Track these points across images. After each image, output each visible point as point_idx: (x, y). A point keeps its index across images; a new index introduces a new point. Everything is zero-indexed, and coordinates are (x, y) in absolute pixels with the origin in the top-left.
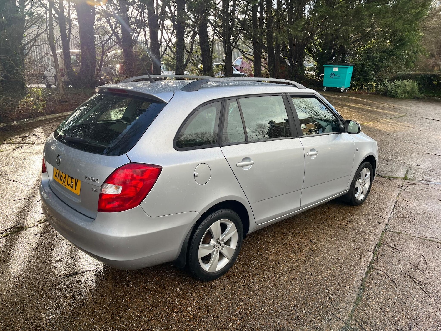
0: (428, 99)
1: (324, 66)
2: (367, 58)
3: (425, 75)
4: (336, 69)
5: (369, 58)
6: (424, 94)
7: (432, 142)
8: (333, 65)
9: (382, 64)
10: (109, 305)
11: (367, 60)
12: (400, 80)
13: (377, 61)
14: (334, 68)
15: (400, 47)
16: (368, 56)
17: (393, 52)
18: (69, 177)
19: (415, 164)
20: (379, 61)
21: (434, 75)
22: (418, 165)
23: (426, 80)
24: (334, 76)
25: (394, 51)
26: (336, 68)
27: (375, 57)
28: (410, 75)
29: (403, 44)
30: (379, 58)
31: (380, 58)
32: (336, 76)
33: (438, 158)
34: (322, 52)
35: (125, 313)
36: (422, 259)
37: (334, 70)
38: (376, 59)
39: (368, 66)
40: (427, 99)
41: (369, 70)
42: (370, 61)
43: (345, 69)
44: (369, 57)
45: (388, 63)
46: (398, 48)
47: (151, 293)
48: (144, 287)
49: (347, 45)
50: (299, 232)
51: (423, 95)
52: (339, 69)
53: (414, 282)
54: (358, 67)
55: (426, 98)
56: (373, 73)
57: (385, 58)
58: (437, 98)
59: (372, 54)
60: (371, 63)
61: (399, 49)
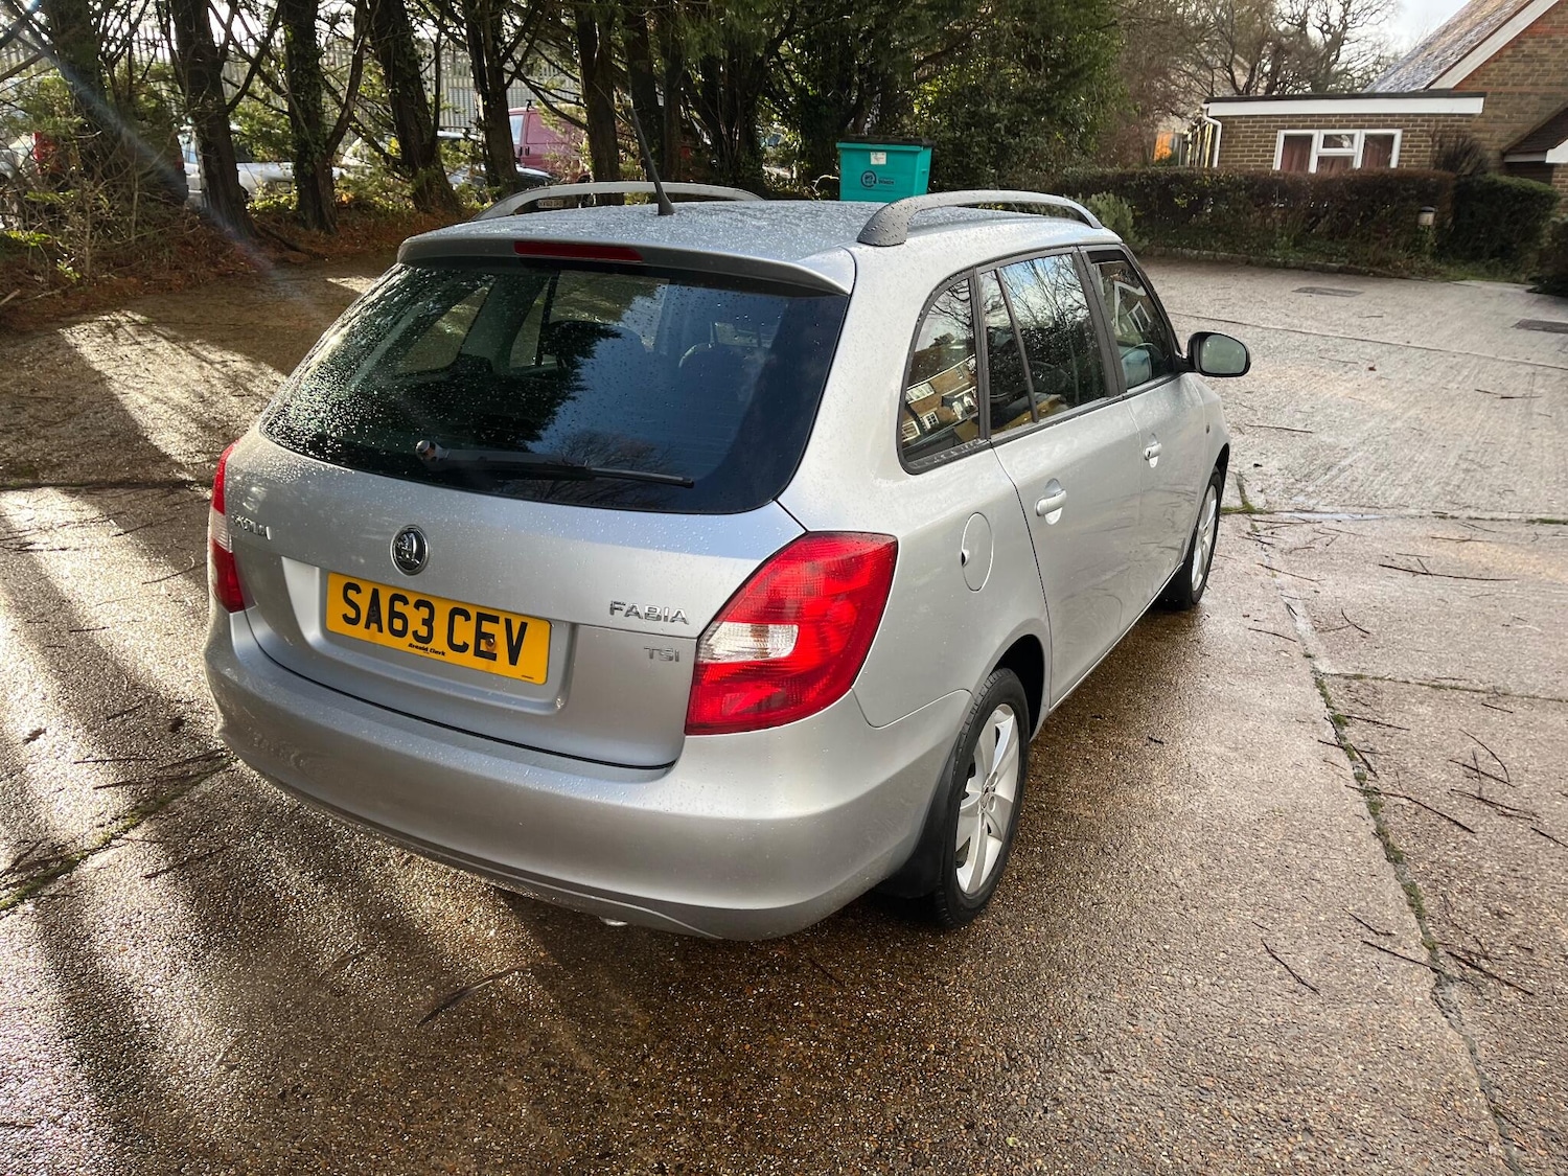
0: (1163, 256)
1: (838, 145)
2: (968, 120)
3: (1148, 177)
4: (879, 159)
5: (977, 121)
6: (1150, 240)
7: (1252, 389)
8: (870, 143)
9: (1017, 140)
10: (689, 1080)
11: (968, 126)
12: (1080, 195)
13: (1003, 132)
14: (873, 155)
15: (1068, 86)
16: (972, 115)
17: (1047, 101)
18: (459, 619)
19: (1249, 463)
20: (1008, 130)
21: (1178, 175)
22: (1256, 465)
23: (1154, 194)
24: (875, 182)
25: (1050, 98)
26: (880, 155)
27: (993, 118)
28: (1104, 177)
29: (1075, 74)
30: (1006, 122)
31: (1009, 120)
32: (880, 182)
33: (1297, 438)
34: (819, 94)
35: (772, 1095)
36: (1472, 745)
37: (873, 162)
38: (998, 125)
39: (977, 149)
40: (1159, 255)
41: (979, 161)
42: (980, 130)
43: (908, 158)
44: (976, 118)
45: (1033, 138)
46: (1059, 86)
47: (802, 1005)
48: (762, 990)
49: (903, 75)
50: (1097, 717)
51: (1146, 242)
52: (892, 157)
53: (1505, 814)
54: (944, 150)
55: (1156, 253)
56: (993, 171)
57: (1023, 122)
58: (1187, 251)
59: (986, 106)
60: (984, 139)
61: (1063, 92)
